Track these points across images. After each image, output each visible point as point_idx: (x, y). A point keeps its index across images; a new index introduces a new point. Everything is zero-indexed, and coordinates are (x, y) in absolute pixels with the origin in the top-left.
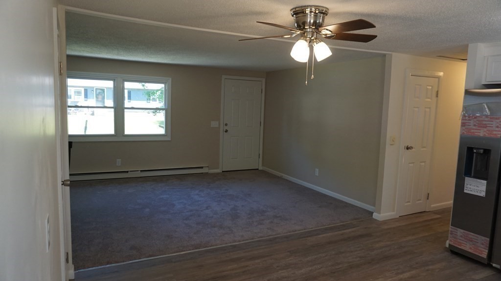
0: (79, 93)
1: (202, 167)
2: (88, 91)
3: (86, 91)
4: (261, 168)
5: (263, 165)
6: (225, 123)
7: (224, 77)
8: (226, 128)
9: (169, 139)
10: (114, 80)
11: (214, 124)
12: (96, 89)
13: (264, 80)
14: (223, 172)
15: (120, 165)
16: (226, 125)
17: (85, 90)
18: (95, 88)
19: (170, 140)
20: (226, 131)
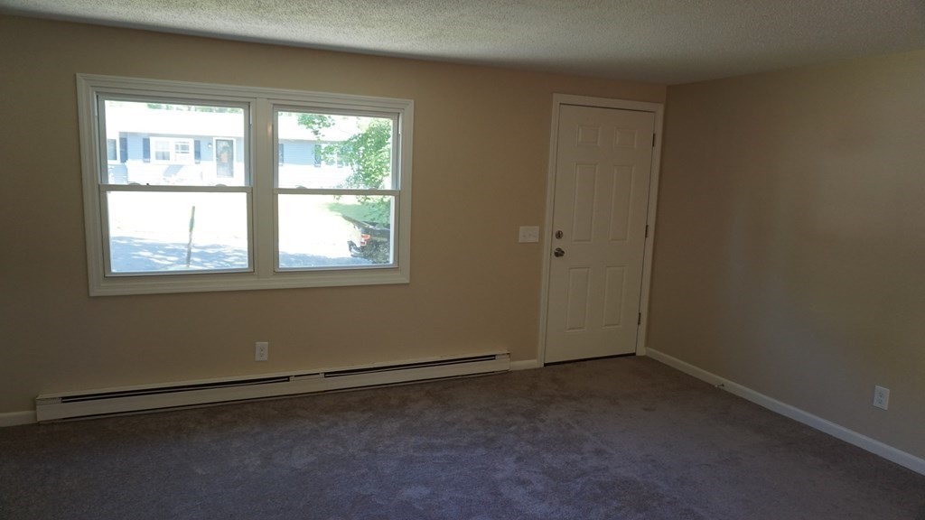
0: (184, 148)
1: (492, 357)
2: (201, 143)
3: (197, 144)
4: (641, 351)
5: (647, 344)
6: (555, 232)
7: (558, 98)
8: (559, 244)
9: (403, 278)
10: (246, 105)
11: (527, 234)
12: (217, 140)
13: (660, 109)
14: (546, 365)
15: (265, 358)
16: (559, 235)
17: (195, 141)
18: (214, 139)
19: (408, 282)
20: (559, 253)
